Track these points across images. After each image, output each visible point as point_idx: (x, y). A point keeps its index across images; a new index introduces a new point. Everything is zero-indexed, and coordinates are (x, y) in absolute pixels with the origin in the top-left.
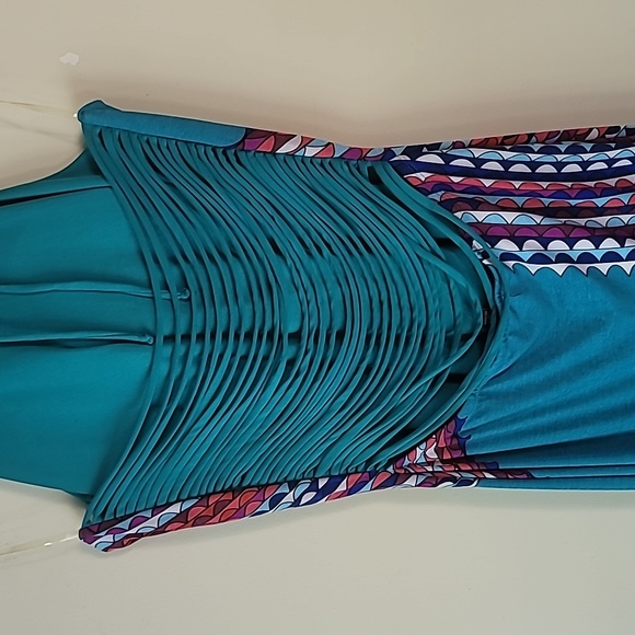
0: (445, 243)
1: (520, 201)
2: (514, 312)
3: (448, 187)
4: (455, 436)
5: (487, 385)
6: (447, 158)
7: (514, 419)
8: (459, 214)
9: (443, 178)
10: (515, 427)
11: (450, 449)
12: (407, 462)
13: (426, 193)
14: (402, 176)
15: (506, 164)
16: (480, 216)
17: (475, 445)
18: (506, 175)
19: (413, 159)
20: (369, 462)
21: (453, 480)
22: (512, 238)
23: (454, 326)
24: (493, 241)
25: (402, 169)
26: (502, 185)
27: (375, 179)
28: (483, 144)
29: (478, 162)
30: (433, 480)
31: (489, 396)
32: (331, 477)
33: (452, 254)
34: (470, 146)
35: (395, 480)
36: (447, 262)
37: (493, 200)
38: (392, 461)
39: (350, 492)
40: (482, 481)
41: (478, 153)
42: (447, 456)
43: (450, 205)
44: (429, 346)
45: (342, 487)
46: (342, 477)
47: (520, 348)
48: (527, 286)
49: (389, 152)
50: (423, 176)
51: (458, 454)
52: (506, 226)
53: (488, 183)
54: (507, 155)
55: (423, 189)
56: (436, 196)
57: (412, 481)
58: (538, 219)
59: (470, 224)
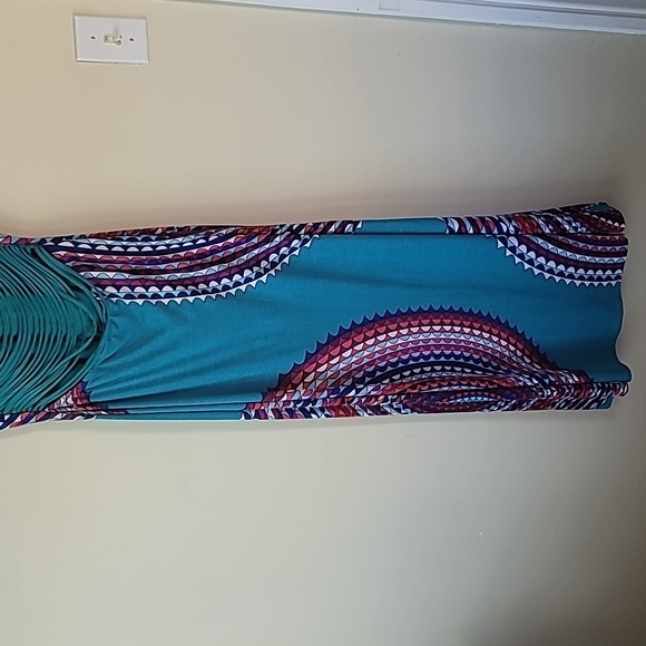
0: (75, 288)
1: (118, 266)
2: (114, 323)
3: (78, 259)
4: (83, 391)
5: (102, 363)
6: (76, 244)
7: (116, 382)
8: (82, 274)
9: (73, 254)
10: (117, 387)
11: (81, 399)
12: (56, 407)
13: (64, 262)
14: (50, 253)
15: (110, 247)
16: (95, 274)
17: (95, 396)
18: (109, 253)
19: (56, 244)
20: (34, 406)
21: (83, 415)
22: (114, 286)
23: (83, 333)
24: (104, 287)
25: (50, 250)
26: (107, 258)
27: (34, 254)
28: (97, 236)
29: (94, 246)
30: (72, 416)
31: (102, 370)
32: (12, 414)
33: (81, 295)
34: (90, 237)
35: (49, 416)
36: (77, 299)
37: (103, 266)
38: (48, 406)
39: (23, 422)
40: (99, 416)
41: (92, 241)
42: (79, 403)
43: (77, 269)
44: (67, 343)
45: (19, 419)
46: (18, 415)
47: (118, 345)
48: (123, 311)
49: (43, 240)
50: (62, 253)
51: (85, 401)
52: (110, 279)
53: (98, 257)
54: (109, 242)
55: (62, 260)
56: (70, 264)
57: (59, 416)
58: (127, 276)
59: (89, 279)
